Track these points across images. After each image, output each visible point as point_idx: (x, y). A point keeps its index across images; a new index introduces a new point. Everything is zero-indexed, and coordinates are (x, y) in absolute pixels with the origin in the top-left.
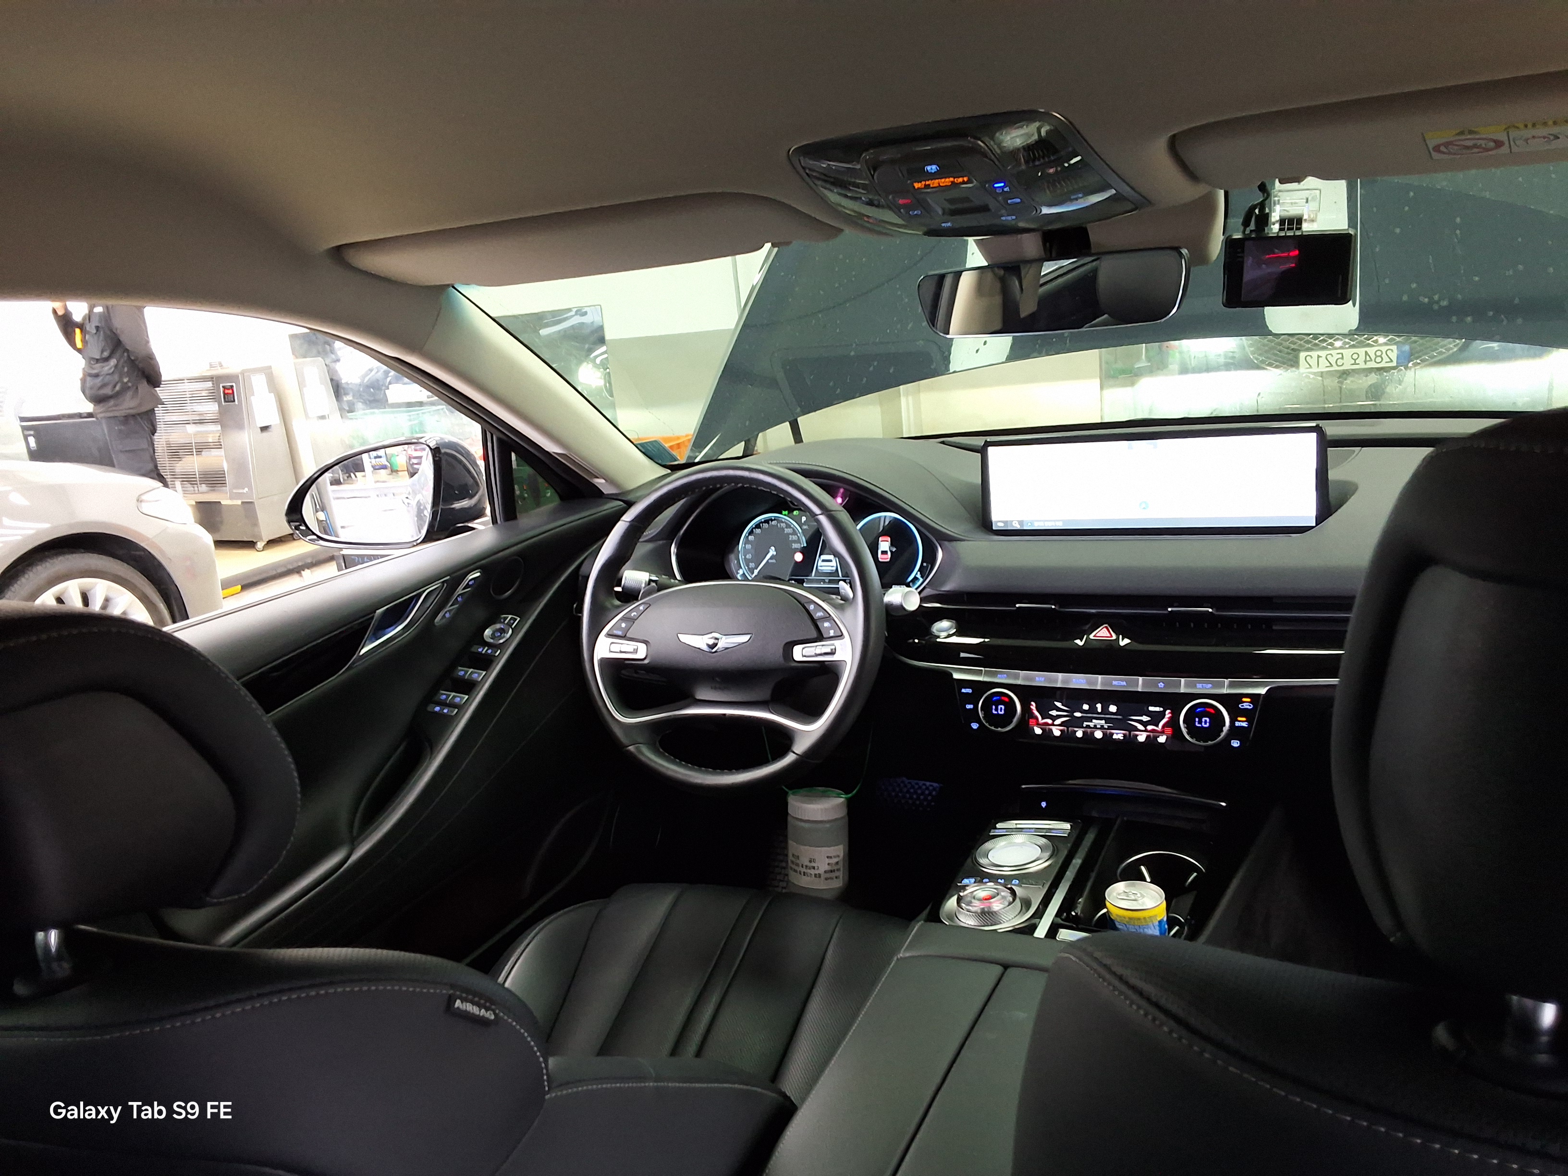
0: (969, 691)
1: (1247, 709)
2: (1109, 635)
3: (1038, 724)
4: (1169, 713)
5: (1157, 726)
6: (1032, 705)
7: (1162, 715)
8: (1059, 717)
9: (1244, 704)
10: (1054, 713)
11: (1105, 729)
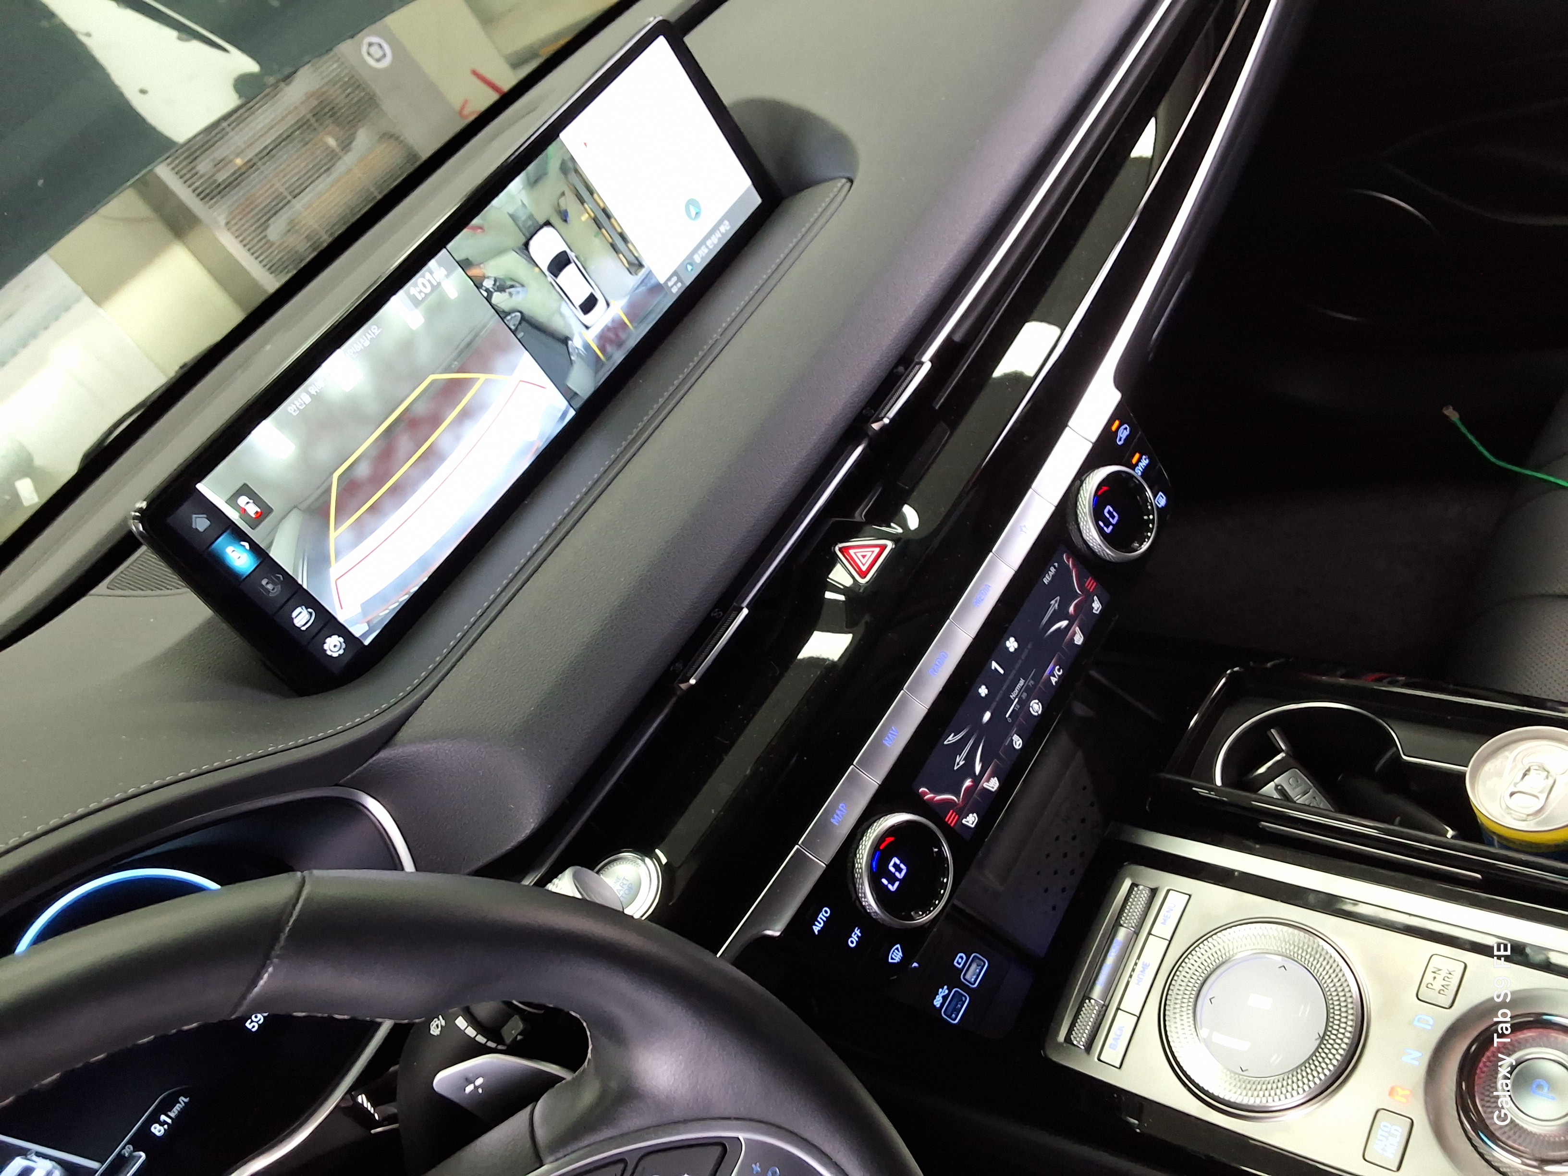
0: (825, 914)
1: (1127, 436)
2: (877, 550)
3: (963, 813)
4: (1068, 559)
5: (1076, 596)
6: (925, 794)
7: (1063, 574)
8: (970, 759)
9: (1120, 434)
10: (960, 761)
11: (1035, 686)
